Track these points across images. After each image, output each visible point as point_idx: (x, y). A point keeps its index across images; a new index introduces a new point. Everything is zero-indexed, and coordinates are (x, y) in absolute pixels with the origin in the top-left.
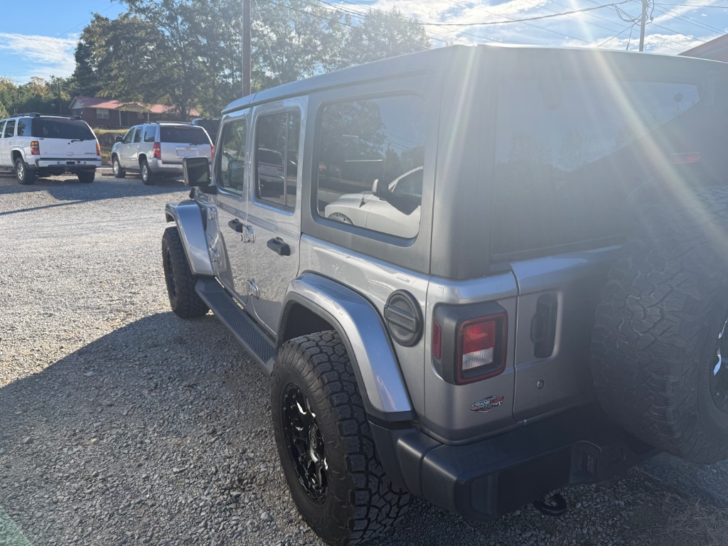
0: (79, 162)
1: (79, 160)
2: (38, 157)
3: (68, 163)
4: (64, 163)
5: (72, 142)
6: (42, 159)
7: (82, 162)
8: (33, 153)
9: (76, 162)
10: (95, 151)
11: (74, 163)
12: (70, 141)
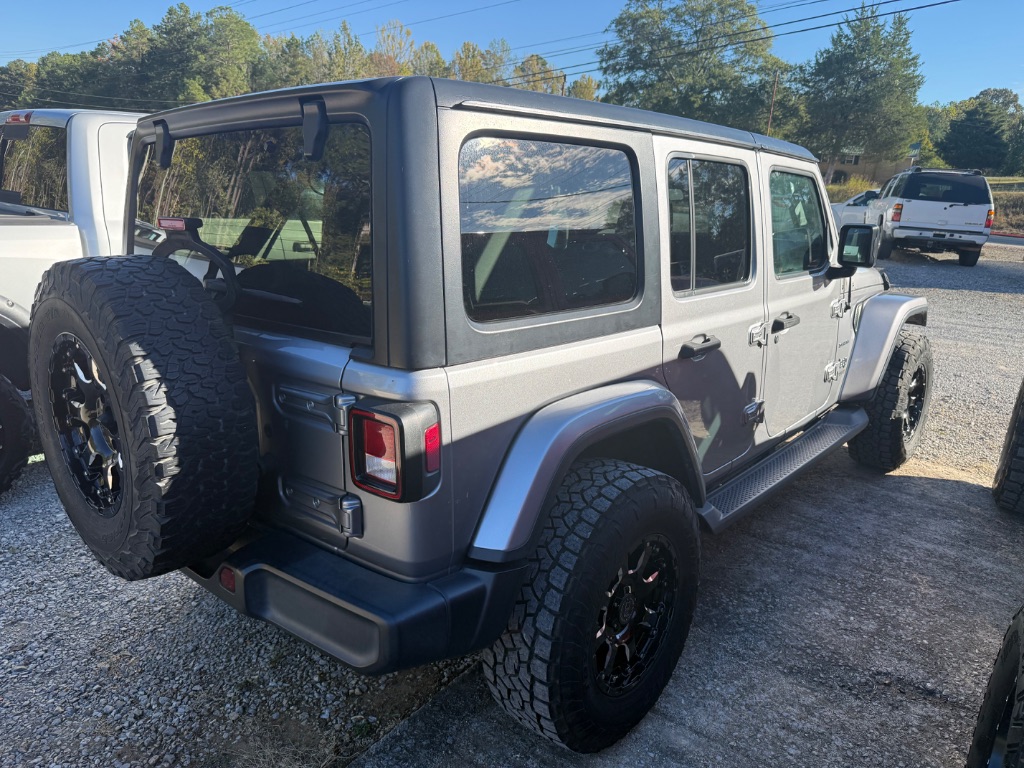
0: (952, 235)
1: (953, 232)
2: (897, 224)
3: (935, 235)
4: (930, 234)
5: (951, 206)
6: (901, 227)
7: (956, 236)
8: (893, 220)
9: (948, 235)
10: (984, 222)
11: (944, 236)
12: (947, 204)
